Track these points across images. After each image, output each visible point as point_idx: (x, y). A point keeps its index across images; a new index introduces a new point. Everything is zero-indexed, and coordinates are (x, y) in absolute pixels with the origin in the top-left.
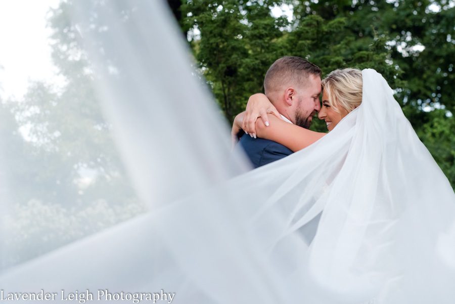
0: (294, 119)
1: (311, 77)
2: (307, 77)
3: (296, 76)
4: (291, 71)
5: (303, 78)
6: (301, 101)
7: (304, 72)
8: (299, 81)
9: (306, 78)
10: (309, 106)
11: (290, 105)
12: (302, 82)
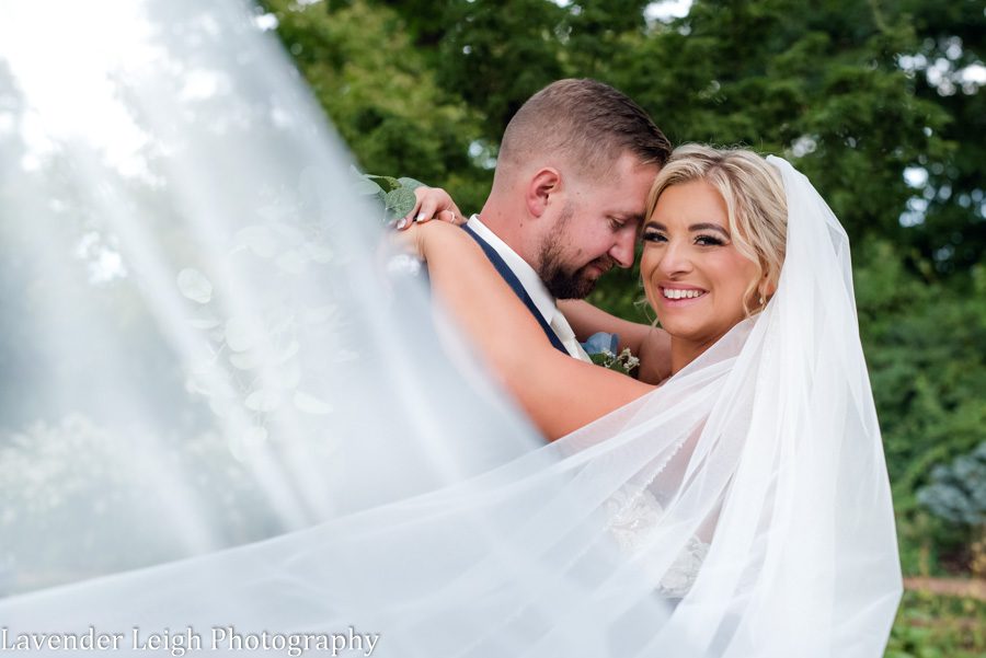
0: (536, 257)
1: (627, 162)
2: (614, 157)
3: (583, 141)
4: (575, 123)
5: (598, 155)
6: (570, 216)
7: (610, 140)
8: (583, 159)
9: (611, 157)
10: (588, 238)
11: (538, 217)
12: (593, 167)
